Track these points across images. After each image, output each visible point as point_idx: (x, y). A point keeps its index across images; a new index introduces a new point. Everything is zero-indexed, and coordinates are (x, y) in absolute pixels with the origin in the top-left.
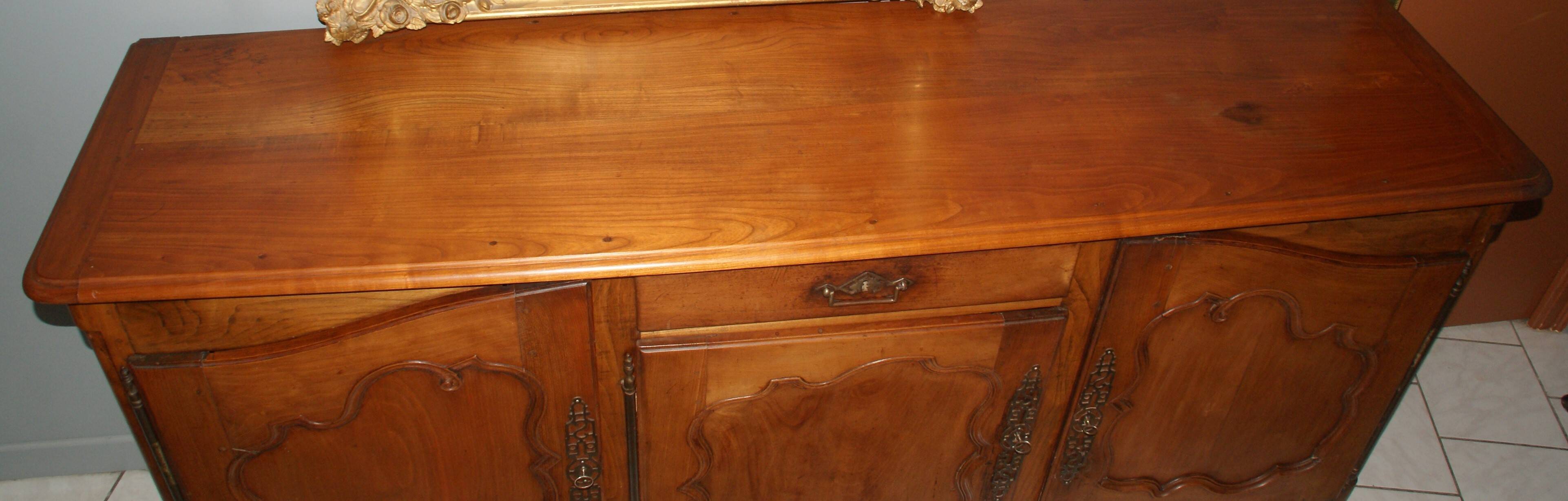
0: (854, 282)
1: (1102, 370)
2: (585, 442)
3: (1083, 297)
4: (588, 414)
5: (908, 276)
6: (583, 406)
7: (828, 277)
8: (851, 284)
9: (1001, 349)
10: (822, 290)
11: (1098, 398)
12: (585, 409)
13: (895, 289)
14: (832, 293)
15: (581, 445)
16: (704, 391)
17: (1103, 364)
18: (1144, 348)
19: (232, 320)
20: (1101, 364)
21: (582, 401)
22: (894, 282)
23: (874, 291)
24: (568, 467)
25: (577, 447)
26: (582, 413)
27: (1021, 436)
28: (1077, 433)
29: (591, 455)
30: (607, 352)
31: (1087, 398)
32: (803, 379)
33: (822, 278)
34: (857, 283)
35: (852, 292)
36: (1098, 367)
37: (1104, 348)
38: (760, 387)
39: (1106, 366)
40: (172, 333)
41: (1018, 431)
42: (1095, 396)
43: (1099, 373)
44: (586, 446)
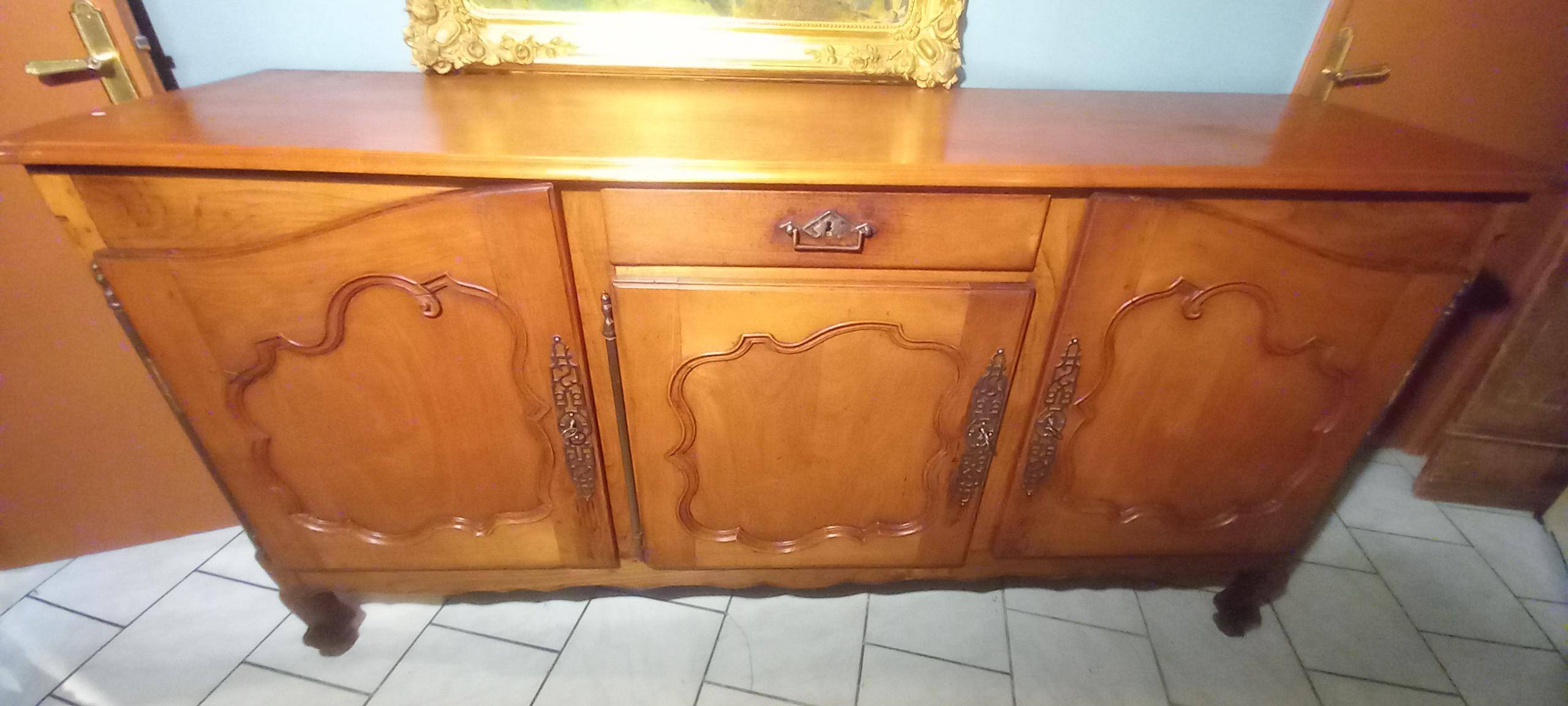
0: (817, 222)
1: (1067, 363)
2: (571, 392)
3: (1049, 274)
4: (571, 358)
5: (871, 221)
6: (563, 347)
7: (792, 212)
8: (814, 224)
9: (967, 322)
10: (786, 228)
11: (1063, 397)
12: (566, 351)
13: (858, 233)
14: (795, 231)
15: (568, 395)
16: (679, 341)
17: (1069, 356)
18: (1109, 342)
19: (198, 212)
20: (1067, 355)
21: (562, 341)
22: (858, 227)
23: (839, 236)
24: (559, 420)
25: (564, 395)
26: (564, 355)
27: (985, 431)
28: (1040, 437)
29: (578, 407)
30: (585, 290)
31: (1052, 396)
32: (773, 338)
33: (785, 213)
34: (820, 224)
35: (817, 236)
36: (1063, 358)
37: (1070, 335)
38: (733, 343)
39: (1071, 358)
40: (138, 225)
41: (983, 426)
42: (1059, 394)
43: (1064, 366)
44: (572, 395)
